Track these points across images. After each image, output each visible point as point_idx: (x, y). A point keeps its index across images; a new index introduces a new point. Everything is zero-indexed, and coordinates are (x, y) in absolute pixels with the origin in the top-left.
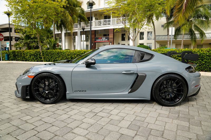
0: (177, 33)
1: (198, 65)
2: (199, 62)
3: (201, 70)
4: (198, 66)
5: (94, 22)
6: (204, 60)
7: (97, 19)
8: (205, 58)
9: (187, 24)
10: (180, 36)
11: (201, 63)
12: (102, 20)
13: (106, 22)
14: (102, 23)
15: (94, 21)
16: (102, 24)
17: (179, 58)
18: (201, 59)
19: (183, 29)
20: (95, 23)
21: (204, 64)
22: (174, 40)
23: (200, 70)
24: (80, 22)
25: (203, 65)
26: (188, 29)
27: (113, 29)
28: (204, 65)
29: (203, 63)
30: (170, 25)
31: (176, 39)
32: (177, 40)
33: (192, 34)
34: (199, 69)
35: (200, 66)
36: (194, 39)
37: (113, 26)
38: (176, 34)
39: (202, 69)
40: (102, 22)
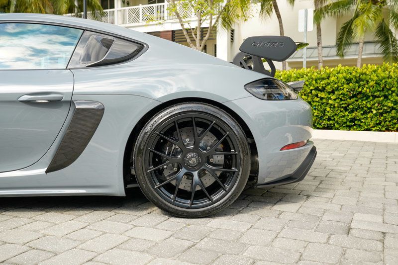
0: (344, 39)
1: (374, 112)
2: (376, 105)
3: (384, 129)
4: (376, 115)
5: (120, 13)
6: (390, 97)
7: (128, 4)
8: (393, 92)
9: (369, 11)
10: (352, 48)
11: (384, 106)
12: (141, 7)
13: (152, 12)
14: (141, 16)
15: (120, 8)
16: (141, 18)
17: (319, 95)
18: (382, 93)
19: (356, 26)
20: (123, 13)
21: (393, 108)
22: (338, 58)
23: (383, 126)
24: (78, 12)
25: (390, 112)
26: (373, 25)
27: (171, 33)
28: (394, 111)
29: (389, 107)
30: (324, 17)
31: (343, 56)
32: (346, 57)
33: (387, 40)
34: (380, 124)
35: (381, 114)
36: (391, 55)
37: (172, 23)
38: (341, 42)
39: (387, 125)
40: (141, 11)
